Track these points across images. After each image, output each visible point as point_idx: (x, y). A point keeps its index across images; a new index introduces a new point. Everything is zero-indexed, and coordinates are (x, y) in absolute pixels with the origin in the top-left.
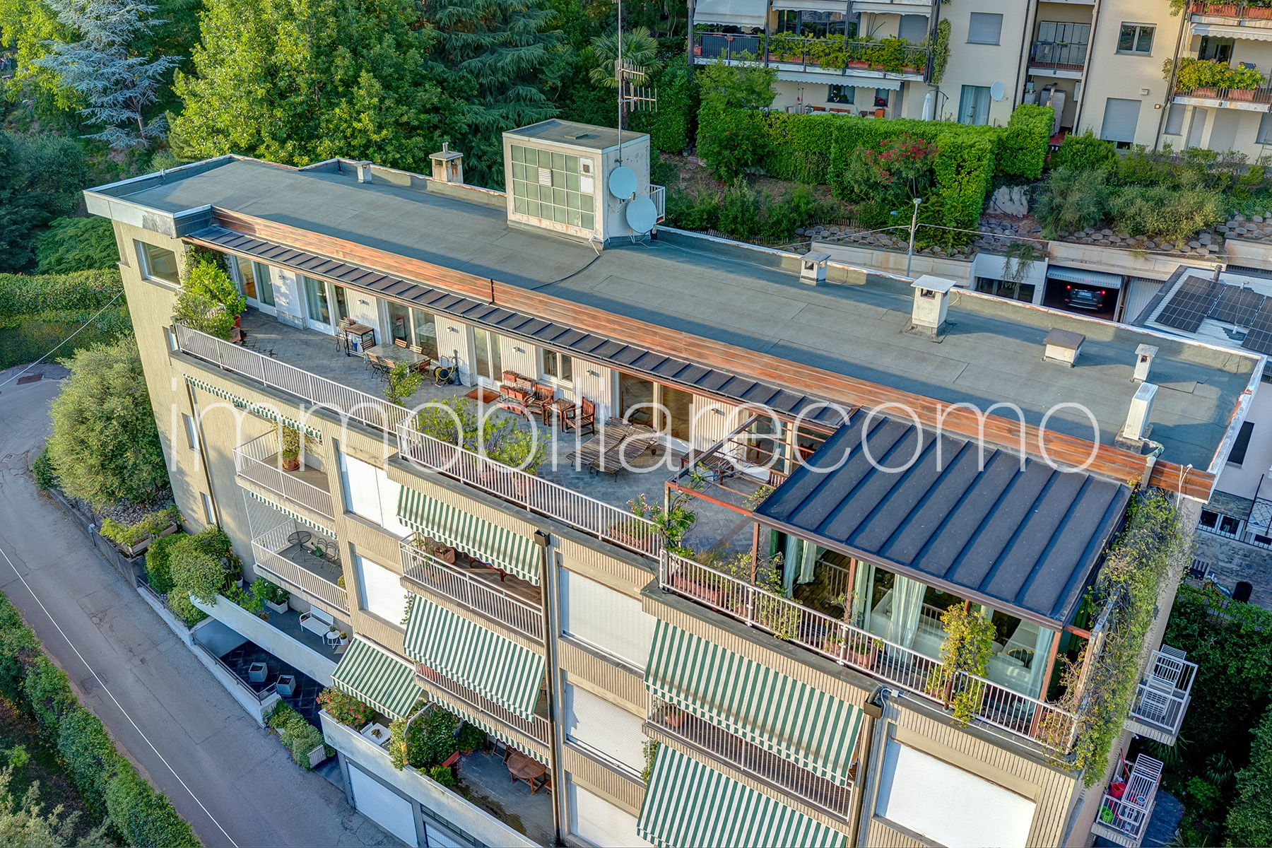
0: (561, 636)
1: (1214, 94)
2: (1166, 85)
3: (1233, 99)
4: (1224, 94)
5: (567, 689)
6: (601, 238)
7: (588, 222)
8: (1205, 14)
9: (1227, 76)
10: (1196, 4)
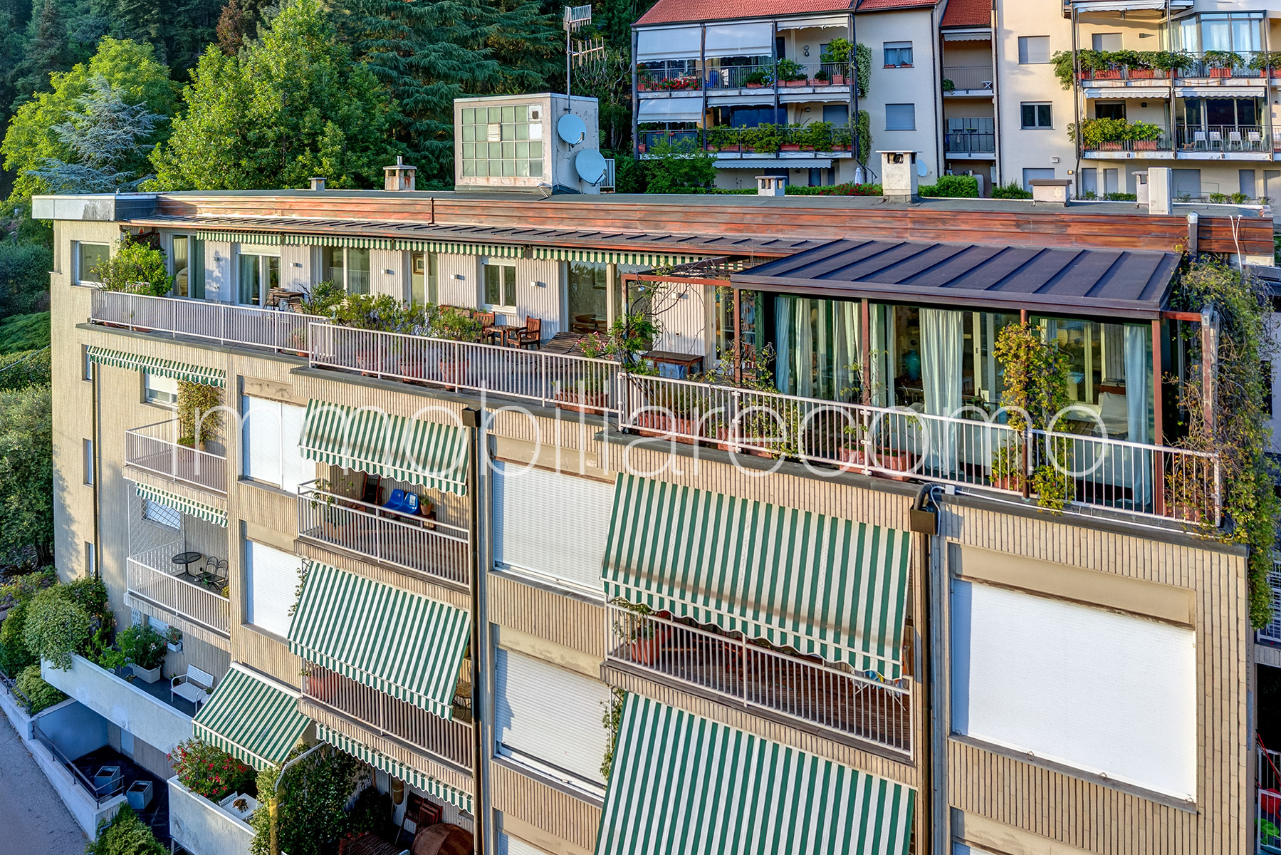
0: (492, 570)
1: (1119, 148)
2: (1073, 146)
3: (1138, 150)
4: (1129, 147)
5: (499, 654)
6: (549, 182)
7: (536, 169)
8: (1094, 79)
9: (1128, 128)
10: (1084, 72)
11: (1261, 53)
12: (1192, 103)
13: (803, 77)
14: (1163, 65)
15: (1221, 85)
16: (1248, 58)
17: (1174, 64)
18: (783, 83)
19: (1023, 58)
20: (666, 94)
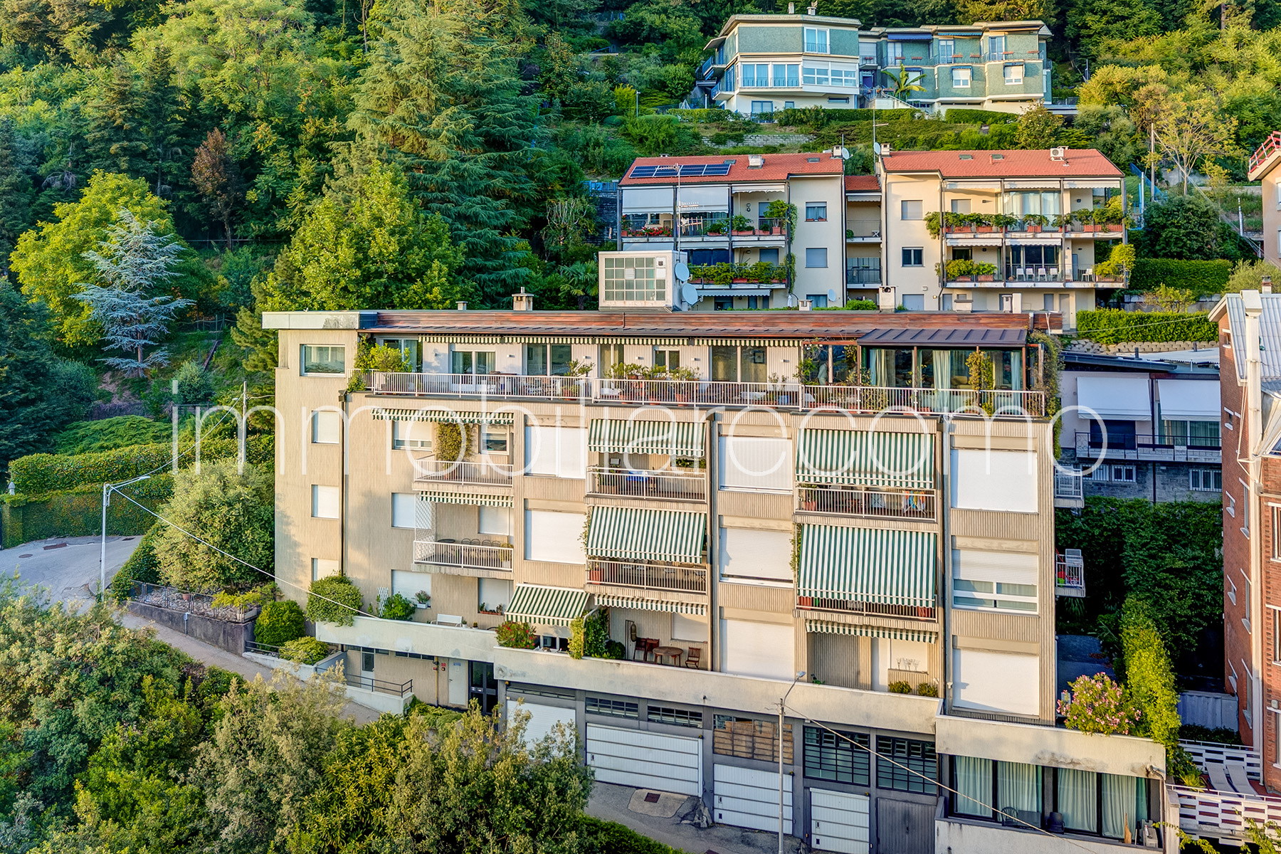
0: (719, 491)
1: (969, 280)
2: (938, 278)
3: (981, 282)
4: (975, 279)
5: (723, 533)
6: (670, 304)
7: (661, 296)
8: (953, 233)
9: (975, 267)
10: (947, 227)
11: (1060, 216)
12: (1016, 249)
13: (751, 229)
14: (998, 224)
15: (1034, 237)
16: (1051, 219)
17: (1005, 223)
18: (735, 233)
19: (904, 217)
20: (645, 239)
